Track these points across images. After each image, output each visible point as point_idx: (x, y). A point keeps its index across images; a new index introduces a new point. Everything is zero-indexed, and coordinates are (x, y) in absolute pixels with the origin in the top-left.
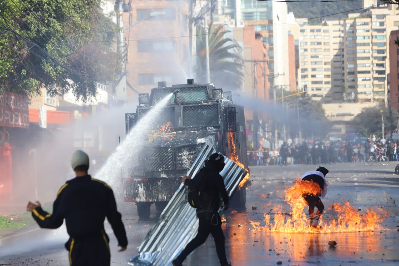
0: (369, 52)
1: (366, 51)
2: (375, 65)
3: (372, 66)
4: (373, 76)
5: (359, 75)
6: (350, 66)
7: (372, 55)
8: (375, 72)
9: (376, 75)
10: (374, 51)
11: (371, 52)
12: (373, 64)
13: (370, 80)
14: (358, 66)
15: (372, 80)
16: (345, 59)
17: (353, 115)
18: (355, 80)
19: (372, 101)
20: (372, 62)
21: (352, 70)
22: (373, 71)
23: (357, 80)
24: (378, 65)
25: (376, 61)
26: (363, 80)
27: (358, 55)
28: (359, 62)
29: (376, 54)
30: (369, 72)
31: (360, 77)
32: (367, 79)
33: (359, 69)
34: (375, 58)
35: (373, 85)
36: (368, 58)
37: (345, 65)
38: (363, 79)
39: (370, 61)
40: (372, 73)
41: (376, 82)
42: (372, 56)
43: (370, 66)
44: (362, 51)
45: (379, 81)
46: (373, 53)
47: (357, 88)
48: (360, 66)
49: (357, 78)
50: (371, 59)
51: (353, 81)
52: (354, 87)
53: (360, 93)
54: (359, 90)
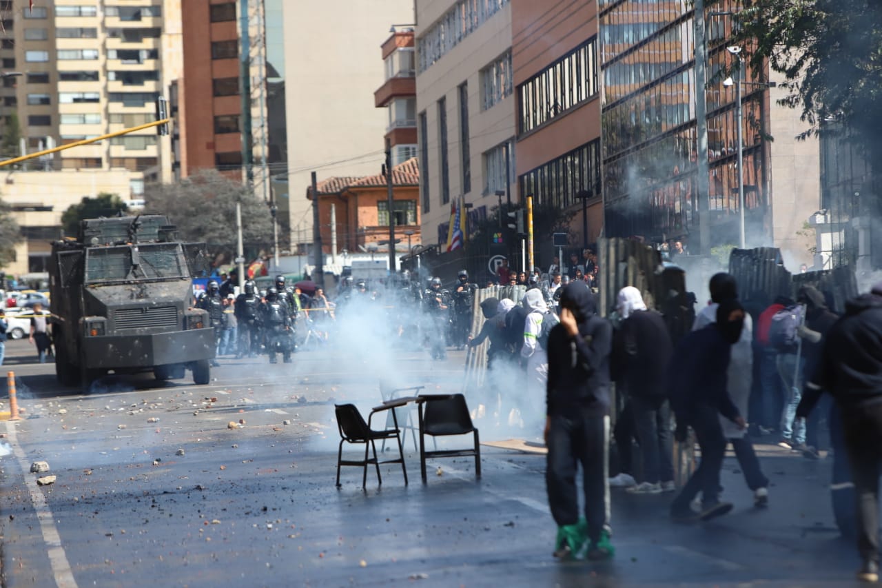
0: (94, 14)
1: (84, 9)
2: (113, 55)
3: (102, 58)
4: (106, 88)
5: (63, 86)
6: (35, 56)
7: (103, 23)
8: (112, 76)
9: (117, 87)
10: (110, 12)
11: (100, 14)
12: (106, 51)
13: (96, 100)
14: (60, 55)
15: (104, 101)
16: (17, 33)
17: (49, 209)
18: (49, 101)
19: (105, 164)
20: (104, 45)
21: (41, 70)
22: (106, 72)
23: (57, 102)
24: (123, 55)
25: (117, 44)
26: (76, 100)
27: (60, 23)
28: (61, 43)
29: (115, 22)
30: (94, 76)
31: (68, 91)
32: (88, 96)
33: (63, 66)
34: (114, 33)
35: (108, 116)
36: (92, 33)
37: (17, 53)
38: (77, 96)
39: (96, 43)
40: (102, 78)
41: (117, 107)
42: (105, 29)
43: (96, 58)
44: (72, 9)
45: (126, 105)
46: (105, 16)
47: (59, 123)
48: (66, 55)
49: (57, 94)
50: (101, 35)
51: (45, 101)
52: (47, 120)
53: (70, 141)
54: (66, 130)
